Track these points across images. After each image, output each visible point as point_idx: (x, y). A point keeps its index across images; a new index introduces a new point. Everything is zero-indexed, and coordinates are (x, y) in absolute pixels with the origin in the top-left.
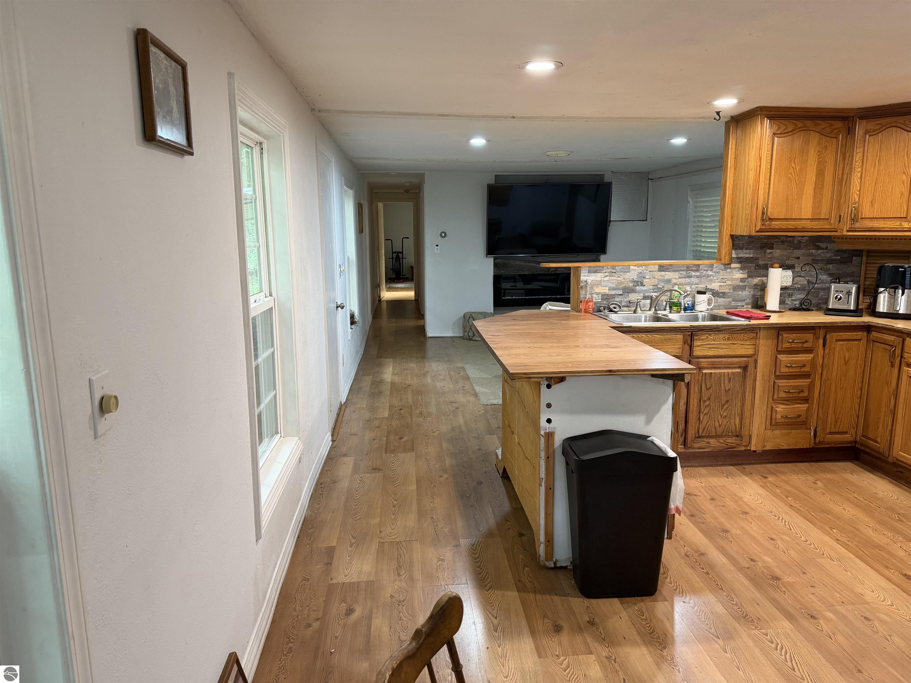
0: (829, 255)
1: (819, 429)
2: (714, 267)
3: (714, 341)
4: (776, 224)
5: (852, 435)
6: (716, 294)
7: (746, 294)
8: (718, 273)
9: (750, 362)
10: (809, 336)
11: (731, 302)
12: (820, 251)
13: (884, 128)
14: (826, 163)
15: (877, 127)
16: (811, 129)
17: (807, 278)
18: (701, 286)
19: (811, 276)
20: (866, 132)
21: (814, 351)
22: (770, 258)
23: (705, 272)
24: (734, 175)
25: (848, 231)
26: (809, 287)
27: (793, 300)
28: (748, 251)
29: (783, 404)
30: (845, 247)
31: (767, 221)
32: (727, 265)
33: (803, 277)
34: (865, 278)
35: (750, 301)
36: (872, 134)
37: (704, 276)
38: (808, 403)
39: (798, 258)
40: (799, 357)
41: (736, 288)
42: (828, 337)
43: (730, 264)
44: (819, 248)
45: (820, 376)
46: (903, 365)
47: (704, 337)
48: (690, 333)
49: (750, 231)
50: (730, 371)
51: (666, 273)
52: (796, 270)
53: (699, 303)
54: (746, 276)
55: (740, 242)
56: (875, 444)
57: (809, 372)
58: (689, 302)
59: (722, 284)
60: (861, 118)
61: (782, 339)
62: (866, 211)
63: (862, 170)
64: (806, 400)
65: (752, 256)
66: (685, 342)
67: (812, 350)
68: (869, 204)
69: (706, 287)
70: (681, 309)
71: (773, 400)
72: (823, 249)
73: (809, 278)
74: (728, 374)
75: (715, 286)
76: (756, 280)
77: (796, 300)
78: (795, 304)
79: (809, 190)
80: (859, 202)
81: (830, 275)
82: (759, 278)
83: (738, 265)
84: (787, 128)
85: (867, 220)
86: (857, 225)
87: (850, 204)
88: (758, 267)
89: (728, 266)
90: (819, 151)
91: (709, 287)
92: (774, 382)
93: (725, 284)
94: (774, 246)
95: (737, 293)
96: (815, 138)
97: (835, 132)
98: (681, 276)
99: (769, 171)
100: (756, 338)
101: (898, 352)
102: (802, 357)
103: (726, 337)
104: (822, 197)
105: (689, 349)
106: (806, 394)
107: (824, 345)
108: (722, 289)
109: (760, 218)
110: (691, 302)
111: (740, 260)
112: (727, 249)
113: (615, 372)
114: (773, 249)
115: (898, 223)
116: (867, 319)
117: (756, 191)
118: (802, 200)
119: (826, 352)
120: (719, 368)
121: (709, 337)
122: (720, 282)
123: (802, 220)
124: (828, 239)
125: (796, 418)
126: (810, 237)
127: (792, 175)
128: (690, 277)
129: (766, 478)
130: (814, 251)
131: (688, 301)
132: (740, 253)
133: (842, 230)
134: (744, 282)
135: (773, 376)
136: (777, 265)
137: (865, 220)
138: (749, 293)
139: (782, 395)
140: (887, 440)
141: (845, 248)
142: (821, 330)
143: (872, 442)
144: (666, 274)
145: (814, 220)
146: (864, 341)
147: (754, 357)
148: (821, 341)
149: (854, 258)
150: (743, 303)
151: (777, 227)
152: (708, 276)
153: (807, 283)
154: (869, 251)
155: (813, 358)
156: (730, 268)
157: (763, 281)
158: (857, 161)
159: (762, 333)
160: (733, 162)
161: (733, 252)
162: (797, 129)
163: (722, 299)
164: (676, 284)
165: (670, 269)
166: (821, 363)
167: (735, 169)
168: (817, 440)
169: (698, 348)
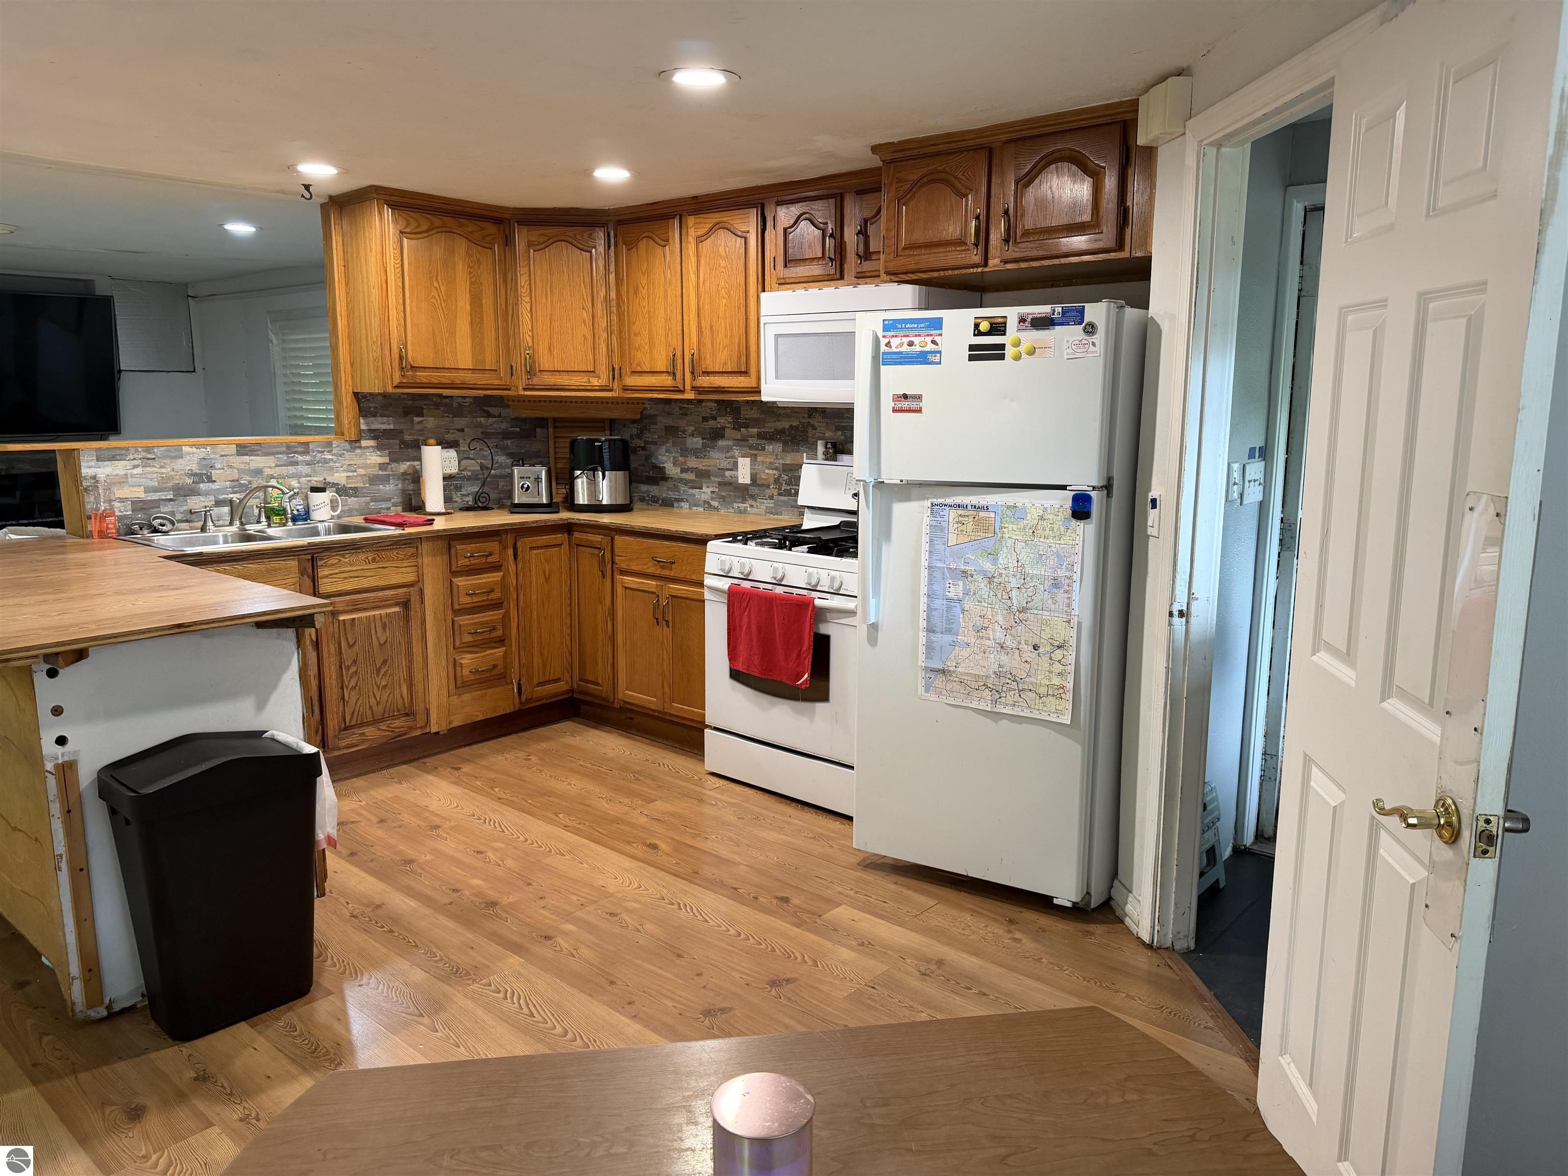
0: (504, 426)
1: (524, 680)
2: (334, 445)
3: (351, 565)
4: (422, 376)
5: (567, 682)
6: (342, 491)
7: (391, 488)
8: (341, 456)
9: (412, 593)
10: (493, 546)
11: (368, 503)
12: (491, 420)
13: (551, 241)
14: (482, 285)
15: (542, 239)
16: (454, 230)
17: (479, 461)
18: (316, 479)
19: (484, 458)
20: (530, 245)
21: (503, 568)
22: (420, 430)
23: (319, 455)
24: (347, 293)
25: (525, 389)
26: (483, 474)
27: (463, 495)
28: (385, 419)
29: (470, 652)
30: (525, 414)
31: (408, 371)
32: (355, 443)
33: (472, 459)
34: (556, 458)
35: (399, 500)
36: (537, 248)
37: (318, 462)
38: (504, 646)
39: (462, 430)
40: (484, 578)
41: (374, 480)
42: (519, 544)
43: (358, 441)
44: (489, 415)
45: (516, 602)
46: (615, 574)
47: (333, 561)
48: (309, 557)
49: (384, 386)
50: (382, 612)
51: (252, 458)
52: (462, 449)
53: (316, 508)
54: (387, 460)
55: (371, 405)
56: (596, 687)
57: (500, 599)
58: (298, 507)
59: (350, 474)
60: (521, 223)
61: (456, 553)
62: (545, 361)
63: (531, 299)
64: (501, 641)
65: (392, 427)
66: (302, 572)
67: (501, 566)
68: (546, 352)
69: (325, 479)
70: (287, 519)
71: (454, 648)
72: (494, 416)
73: (482, 461)
74: (381, 617)
75: (340, 477)
76: (404, 467)
77: (467, 495)
78: (467, 502)
79: (463, 325)
80: (533, 347)
81: (510, 455)
82: (408, 463)
83: (371, 443)
84: (419, 226)
85: (548, 373)
86: (535, 381)
87: (522, 349)
88: (405, 445)
89: (357, 445)
90: (469, 266)
91: (329, 479)
92: (453, 621)
93: (355, 474)
94: (424, 411)
95: (376, 487)
96: (461, 246)
97: (488, 239)
98: (279, 463)
99: (401, 290)
100: (416, 555)
101: (608, 556)
102: (488, 578)
103: (370, 558)
104: (483, 337)
105: (312, 583)
106: (499, 632)
107: (515, 558)
108: (352, 483)
109: (397, 365)
110: (302, 507)
111: (374, 434)
112: (351, 415)
113: (189, 626)
114: (423, 417)
115: (585, 379)
116: (565, 515)
117: (385, 321)
118: (455, 341)
119: (520, 566)
120: (365, 609)
121: (341, 559)
122: (348, 471)
123: (460, 371)
124: (500, 401)
125: (491, 670)
126: (476, 398)
127: (435, 298)
128: (296, 463)
129: (459, 769)
130: (482, 419)
131: (296, 506)
132: (372, 423)
133: (517, 387)
134: (386, 470)
135: (450, 612)
136: (432, 441)
137: (545, 373)
138: (395, 488)
139: (468, 638)
140: (609, 679)
141: (524, 416)
142: (509, 535)
143: (592, 686)
144: (251, 460)
145: (477, 372)
146: (565, 546)
147: (417, 584)
148: (510, 552)
149: (538, 430)
150: (389, 505)
151: (425, 381)
152: (326, 461)
153: (479, 468)
154: (555, 420)
155: (503, 577)
156: (360, 447)
157: (414, 466)
158: (523, 287)
159: (425, 547)
160: (343, 271)
161: (362, 421)
162: (433, 229)
163: (353, 499)
164: (272, 477)
165: (258, 450)
166: (515, 584)
167: (347, 284)
168: (523, 699)
169: (326, 580)
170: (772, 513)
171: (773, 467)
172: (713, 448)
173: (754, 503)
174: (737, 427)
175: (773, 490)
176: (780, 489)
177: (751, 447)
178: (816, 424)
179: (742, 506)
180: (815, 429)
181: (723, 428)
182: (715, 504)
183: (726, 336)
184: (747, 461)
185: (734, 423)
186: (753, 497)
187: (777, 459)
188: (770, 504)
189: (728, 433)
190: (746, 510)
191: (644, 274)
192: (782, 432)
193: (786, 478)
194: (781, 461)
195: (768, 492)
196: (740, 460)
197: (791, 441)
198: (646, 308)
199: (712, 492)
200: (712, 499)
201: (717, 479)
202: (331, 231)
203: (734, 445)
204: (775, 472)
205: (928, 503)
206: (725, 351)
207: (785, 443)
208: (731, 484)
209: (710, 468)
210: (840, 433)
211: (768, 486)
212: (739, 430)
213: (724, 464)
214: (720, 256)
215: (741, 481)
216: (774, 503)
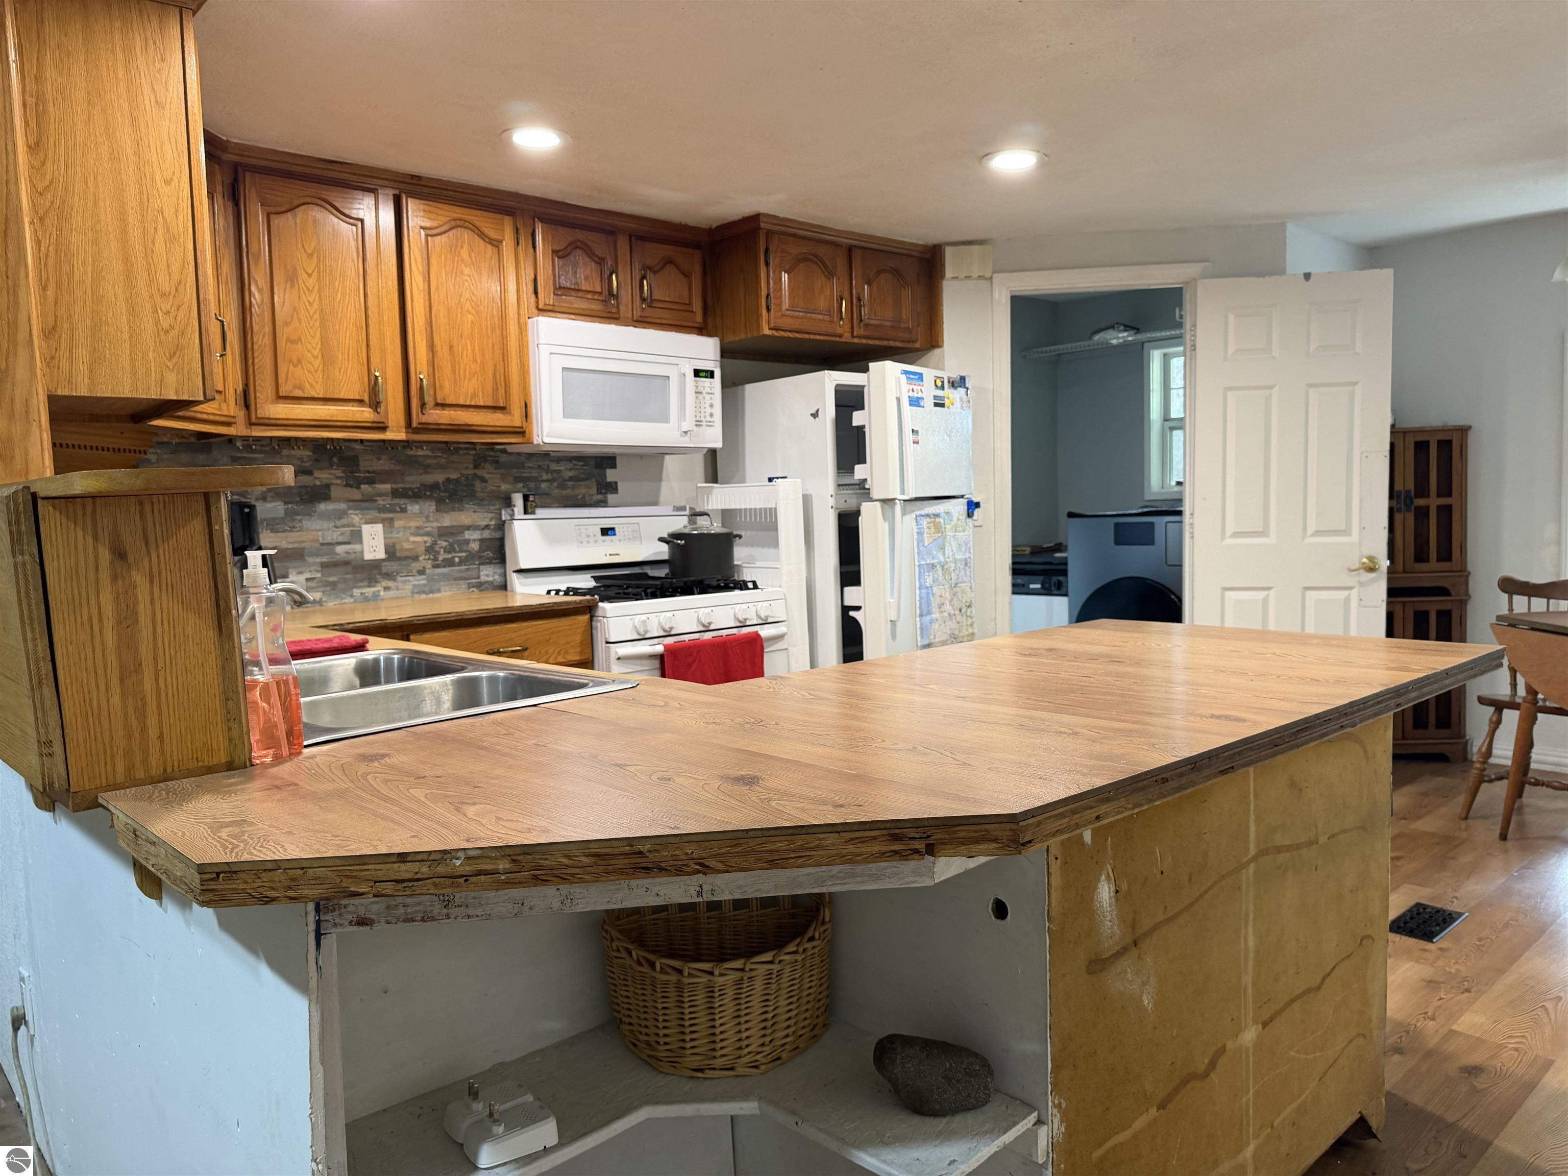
170: (424, 592)
171: (422, 532)
172: (309, 515)
173: (390, 584)
174: (353, 482)
175: (424, 562)
176: (436, 559)
177: (382, 510)
178: (487, 476)
179: (369, 591)
182: (317, 595)
184: (379, 527)
186: (389, 576)
187: (428, 521)
188: (421, 580)
190: (376, 596)
193: (444, 544)
195: (416, 566)
196: (367, 529)
197: (449, 498)
201: (319, 560)
203: (349, 508)
204: (426, 538)
207: (440, 501)
208: (346, 563)
211: (416, 558)
212: (358, 488)
213: (333, 535)
215: (368, 556)
216: (426, 579)
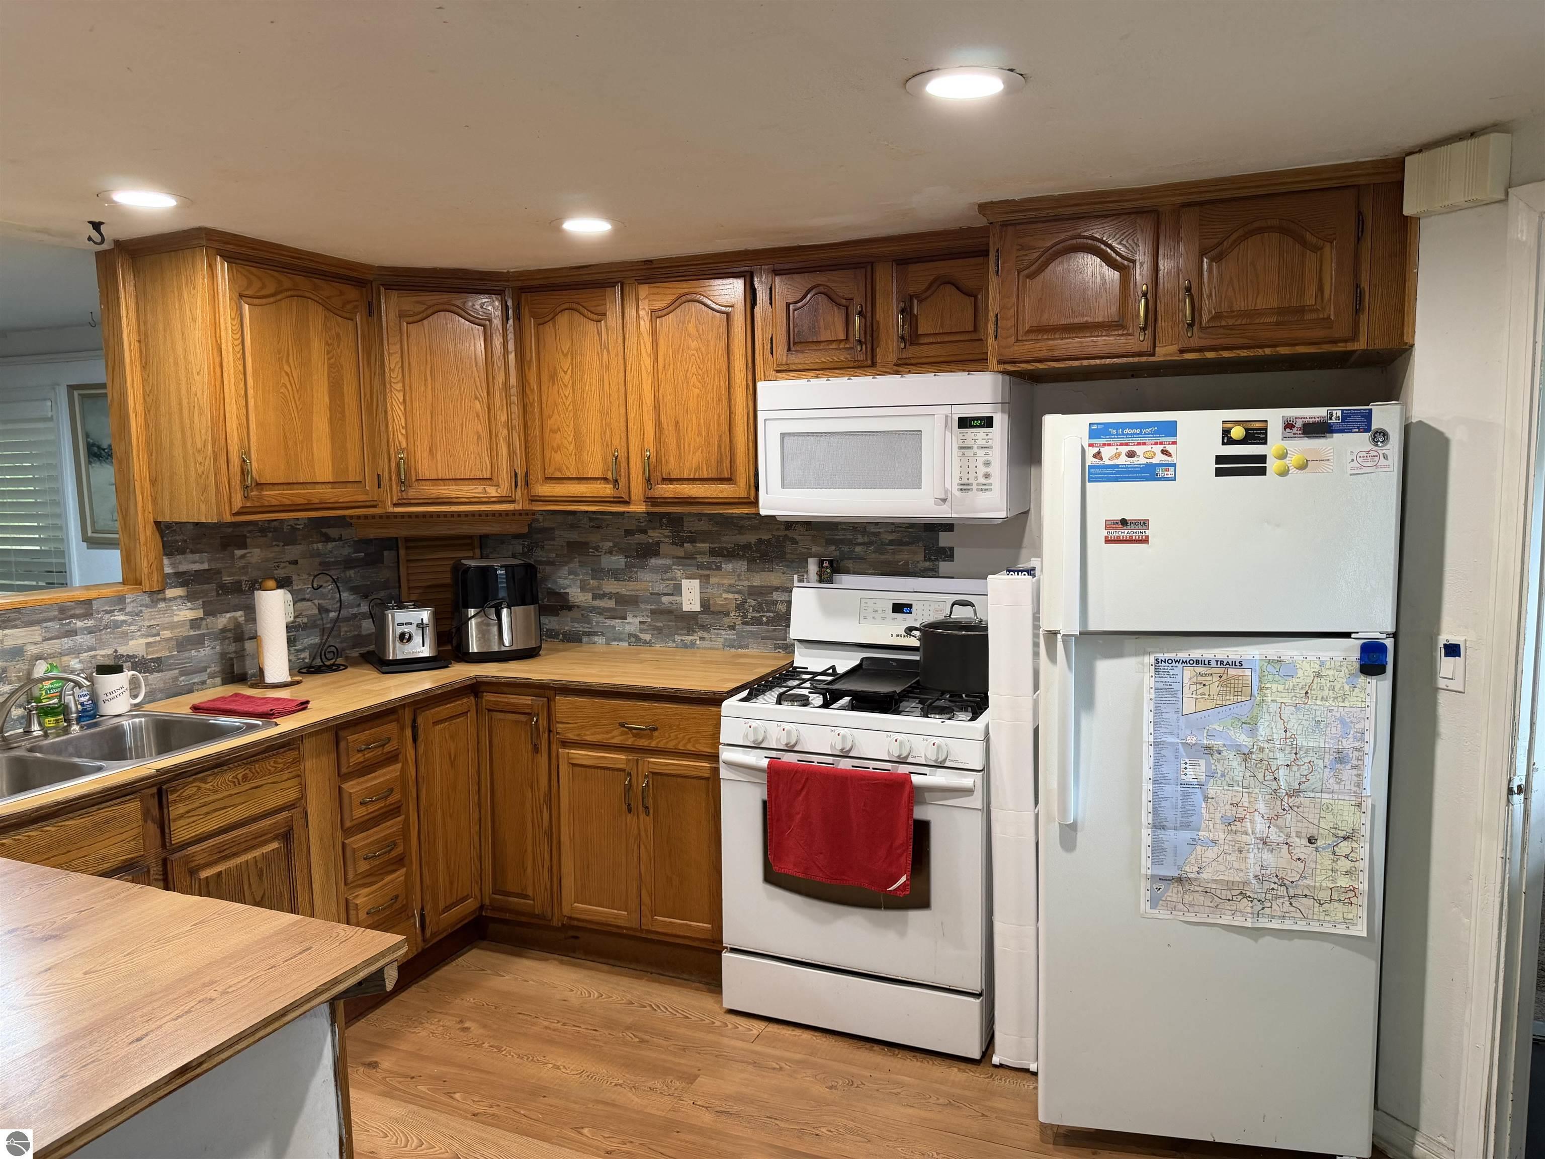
0: (346, 551)
1: (428, 908)
2: (128, 600)
3: (215, 792)
4: (271, 496)
5: (476, 898)
6: (141, 665)
7: (207, 653)
8: (137, 615)
9: (295, 817)
10: (389, 728)
11: (176, 679)
12: (330, 545)
13: (430, 311)
14: (342, 369)
15: (422, 308)
16: (307, 294)
17: (316, 602)
18: (103, 652)
19: (323, 596)
20: (402, 315)
21: (400, 756)
22: (243, 568)
23: (107, 616)
24: (144, 381)
25: (395, 505)
26: (322, 619)
27: (298, 651)
28: (197, 556)
29: (365, 885)
30: (372, 533)
31: (252, 491)
32: (156, 595)
33: (308, 600)
34: (409, 588)
35: (217, 669)
36: (411, 319)
37: (106, 627)
38: (404, 866)
39: (295, 562)
40: (379, 777)
41: (183, 644)
42: (420, 720)
43: (162, 591)
44: (327, 539)
45: (415, 802)
46: (554, 747)
49: (219, 513)
50: (257, 853)
51: (7, 631)
52: (295, 588)
53: (110, 697)
54: (200, 613)
55: (178, 538)
56: (523, 901)
57: (400, 801)
58: (83, 699)
59: (151, 640)
60: (389, 287)
61: (347, 749)
62: (425, 467)
63: (404, 386)
64: (400, 861)
65: (206, 566)
66: (146, 817)
67: (397, 755)
68: (426, 454)
69: (116, 651)
70: (67, 720)
71: (346, 884)
72: (334, 540)
73: (320, 602)
74: (256, 862)
75: (136, 646)
76: (223, 620)
77: (302, 650)
79: (321, 424)
80: (407, 448)
81: (354, 590)
82: (228, 615)
83: (179, 592)
84: (263, 287)
85: (427, 483)
86: (412, 493)
87: (392, 452)
88: (224, 589)
89: (160, 596)
90: (327, 344)
91: (122, 650)
92: (344, 845)
93: (158, 638)
94: (248, 540)
95: (187, 654)
96: (316, 317)
97: (349, 307)
98: (48, 635)
99: (242, 376)
100: (297, 761)
101: (543, 723)
102: (384, 775)
103: (240, 777)
104: (346, 438)
105: (158, 831)
106: (400, 850)
107: (415, 740)
108: (153, 653)
109: (238, 482)
110: (87, 698)
111: (182, 579)
112: (152, 556)
114: (246, 549)
115: (480, 489)
116: (460, 672)
117: (219, 420)
118: (312, 445)
119: (421, 750)
120: (235, 855)
121: (203, 785)
122: (147, 636)
123: (317, 486)
124: (342, 522)
125: (391, 906)
126: (310, 519)
127: (286, 388)
128: (73, 633)
130: (320, 545)
131: (74, 700)
132: (180, 563)
133: (383, 502)
134: (199, 628)
135: (339, 833)
136: (271, 583)
137: (423, 482)
138: (212, 651)
139: (363, 866)
140: (546, 889)
141: (372, 537)
142: (407, 709)
143: (516, 900)
144: (6, 635)
145: (337, 485)
146: (472, 714)
147: (298, 805)
148: (408, 733)
149: (386, 553)
150: (204, 676)
151: (274, 502)
152: (117, 625)
153: (316, 611)
154: (407, 540)
155: (403, 770)
156: (164, 599)
157: (236, 619)
158: (393, 370)
159: (308, 746)
160: (137, 349)
161: (166, 561)
162: (281, 292)
163: (156, 675)
164: (39, 657)
165: (15, 620)
166: (414, 777)
167: (144, 367)
168: (428, 933)
169: (182, 822)
170: (733, 647)
171: (734, 589)
172: (643, 568)
173: (705, 635)
174: (679, 541)
175: (734, 618)
176: (745, 616)
177: (700, 567)
178: (798, 538)
179: (688, 639)
180: (797, 543)
181: (658, 544)
182: (647, 637)
183: (699, 434)
184: (696, 583)
185: (673, 537)
186: (704, 627)
187: (740, 580)
188: (731, 635)
189: (664, 548)
190: (693, 645)
191: (566, 355)
192: (747, 547)
193: (754, 603)
194: (746, 583)
195: (727, 621)
196: (685, 583)
197: (760, 558)
198: (570, 399)
199: (641, 622)
200: (642, 631)
201: (649, 607)
202: (118, 291)
203: (673, 565)
204: (736, 596)
205: (1150, 659)
206: (698, 453)
207: (751, 561)
208: (670, 612)
209: (638, 593)
210: (833, 547)
211: (727, 614)
212: (682, 546)
213: (660, 587)
214: (689, 335)
215: (686, 608)
216: (736, 634)
